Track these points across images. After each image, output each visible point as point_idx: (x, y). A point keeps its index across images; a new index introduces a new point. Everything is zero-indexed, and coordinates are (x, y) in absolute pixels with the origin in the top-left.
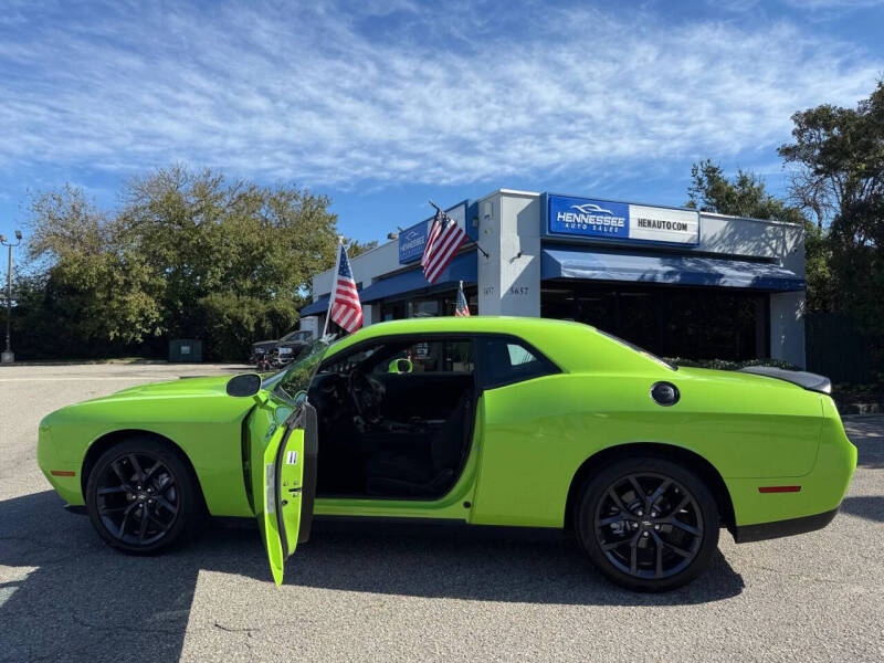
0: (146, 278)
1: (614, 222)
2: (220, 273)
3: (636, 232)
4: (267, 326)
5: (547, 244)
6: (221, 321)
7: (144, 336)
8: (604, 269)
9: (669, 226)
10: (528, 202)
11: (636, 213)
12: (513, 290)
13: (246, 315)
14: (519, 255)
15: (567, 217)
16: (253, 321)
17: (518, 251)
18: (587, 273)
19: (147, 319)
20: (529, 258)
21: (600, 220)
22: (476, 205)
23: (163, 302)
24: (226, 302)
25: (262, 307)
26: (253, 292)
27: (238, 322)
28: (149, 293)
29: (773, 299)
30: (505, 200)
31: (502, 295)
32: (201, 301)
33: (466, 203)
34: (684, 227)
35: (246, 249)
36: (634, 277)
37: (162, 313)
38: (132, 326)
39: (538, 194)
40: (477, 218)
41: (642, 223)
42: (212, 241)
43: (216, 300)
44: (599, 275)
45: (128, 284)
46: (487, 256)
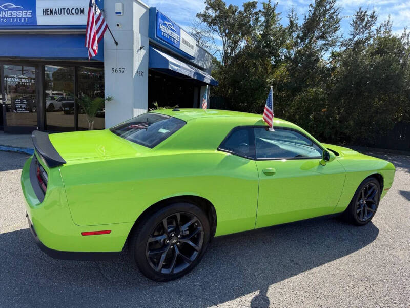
3: (183, 47)
5: (151, 44)
8: (179, 66)
9: (190, 45)
10: (145, 10)
12: (139, 73)
14: (141, 48)
17: (140, 46)
20: (143, 52)
21: (173, 34)
31: (134, 74)
34: (193, 48)
39: (149, 7)
41: (184, 41)
44: (179, 70)
46: (117, 43)
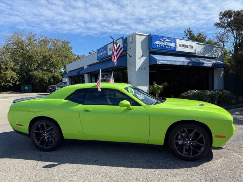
0: (12, 66)
1: (172, 45)
2: (36, 64)
3: (179, 49)
4: (52, 80)
5: (151, 52)
6: (37, 79)
7: (13, 84)
8: (170, 61)
9: (188, 46)
10: (145, 37)
11: (179, 42)
12: (140, 69)
13: (45, 77)
14: (142, 56)
15: (158, 43)
16: (47, 79)
18: (165, 62)
19: (14, 79)
20: (144, 58)
21: (168, 44)
22: (126, 38)
23: (19, 74)
24: (39, 74)
25: (50, 75)
26: (47, 70)
27: (43, 80)
28: (14, 71)
29: (215, 70)
30: (137, 36)
32: (31, 73)
33: (122, 38)
34: (192, 47)
35: (44, 57)
36: (179, 64)
37: (19, 77)
38: (9, 82)
39: (148, 35)
40: (126, 43)
41: (180, 45)
42: (33, 55)
43: (36, 73)
44: (169, 63)
45: (6, 68)
46: (130, 56)
